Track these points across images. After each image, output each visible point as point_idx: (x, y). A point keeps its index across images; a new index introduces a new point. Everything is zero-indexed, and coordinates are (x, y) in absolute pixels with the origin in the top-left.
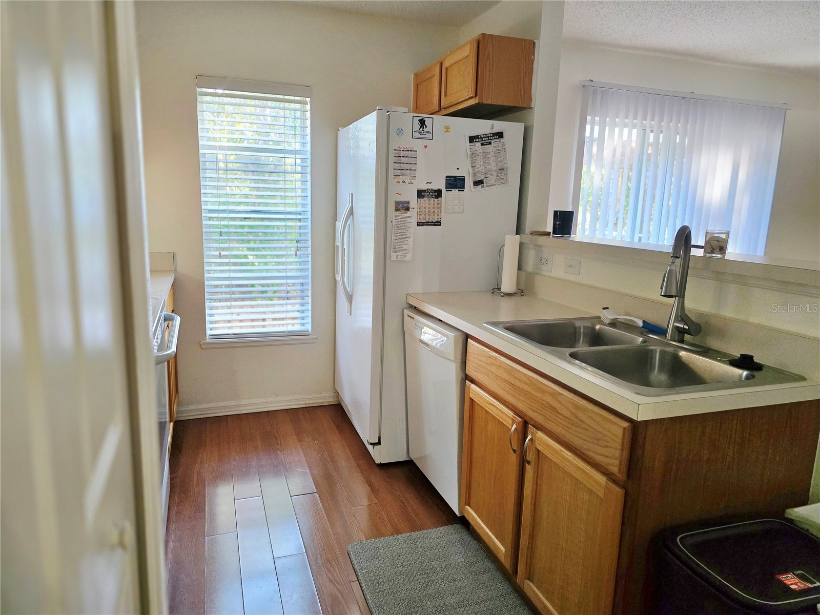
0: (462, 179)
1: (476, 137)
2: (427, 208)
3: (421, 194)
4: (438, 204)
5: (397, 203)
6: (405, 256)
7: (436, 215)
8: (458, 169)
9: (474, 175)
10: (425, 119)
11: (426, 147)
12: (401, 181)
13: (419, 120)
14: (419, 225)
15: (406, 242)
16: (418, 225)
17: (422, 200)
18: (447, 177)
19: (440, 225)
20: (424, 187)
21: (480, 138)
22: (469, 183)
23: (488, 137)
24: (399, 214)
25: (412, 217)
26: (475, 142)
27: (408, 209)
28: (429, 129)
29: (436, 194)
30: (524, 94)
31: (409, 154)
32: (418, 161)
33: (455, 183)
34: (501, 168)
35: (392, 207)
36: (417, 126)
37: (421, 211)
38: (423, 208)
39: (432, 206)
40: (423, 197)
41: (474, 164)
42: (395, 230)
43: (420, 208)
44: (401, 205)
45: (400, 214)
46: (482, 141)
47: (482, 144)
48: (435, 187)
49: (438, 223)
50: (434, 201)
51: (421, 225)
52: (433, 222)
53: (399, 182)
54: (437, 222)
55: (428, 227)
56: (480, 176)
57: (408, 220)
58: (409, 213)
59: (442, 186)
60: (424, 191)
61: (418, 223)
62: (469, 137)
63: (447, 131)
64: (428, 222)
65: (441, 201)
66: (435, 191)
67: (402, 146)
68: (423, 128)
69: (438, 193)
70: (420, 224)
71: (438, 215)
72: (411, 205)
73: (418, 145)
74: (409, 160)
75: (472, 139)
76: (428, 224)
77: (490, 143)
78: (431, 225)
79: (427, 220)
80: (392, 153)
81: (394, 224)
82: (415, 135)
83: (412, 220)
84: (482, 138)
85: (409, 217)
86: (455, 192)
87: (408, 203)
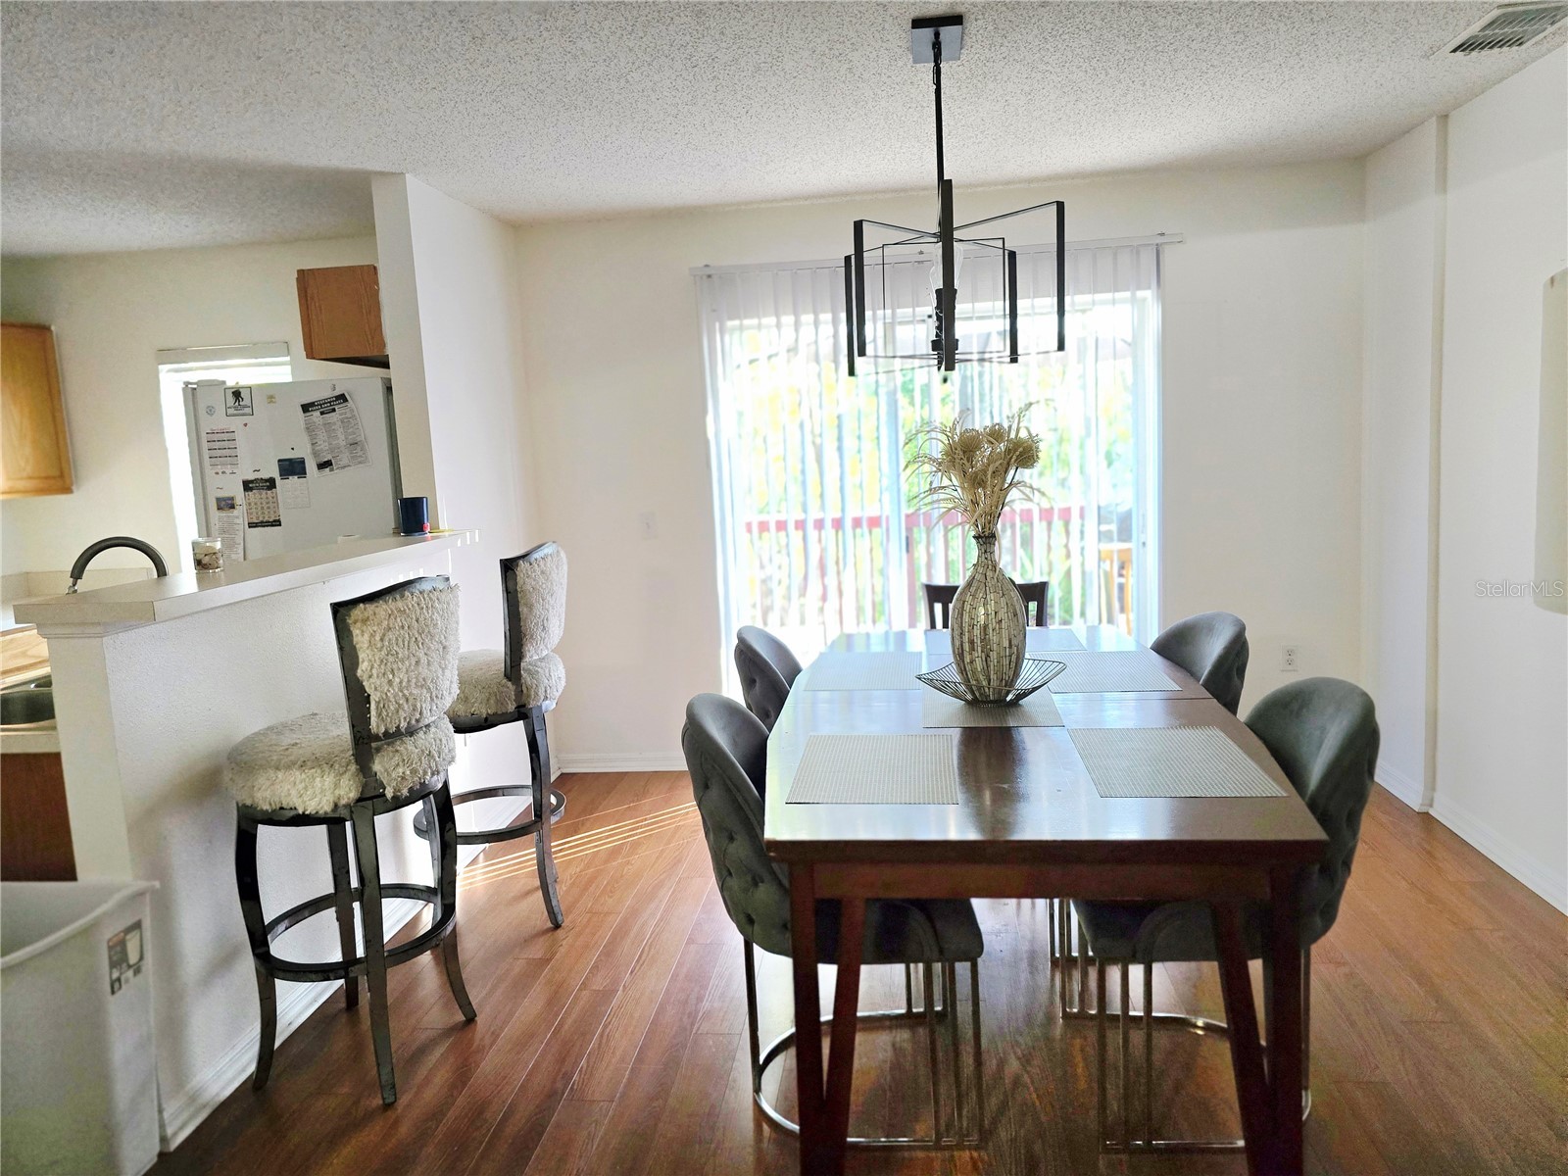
0: (302, 462)
1: (312, 404)
2: (259, 504)
3: (247, 486)
4: (273, 498)
5: (218, 500)
7: (272, 512)
8: (293, 449)
9: (315, 454)
10: (241, 390)
11: (246, 425)
12: (220, 472)
13: (233, 393)
14: (252, 527)
15: (234, 549)
16: (249, 527)
17: (250, 493)
18: (279, 461)
19: (280, 525)
20: (251, 477)
21: (317, 405)
22: (311, 466)
23: (330, 402)
24: (223, 514)
25: (240, 516)
26: (311, 410)
27: (232, 507)
28: (246, 401)
29: (268, 484)
30: (373, 338)
31: (225, 436)
32: (238, 443)
33: (292, 468)
34: (351, 441)
35: (213, 505)
36: (231, 400)
37: (251, 509)
38: (253, 504)
39: (264, 501)
40: (251, 489)
41: (315, 441)
43: (250, 504)
44: (224, 503)
46: (321, 408)
47: (322, 413)
48: (266, 476)
49: (277, 523)
50: (267, 494)
51: (254, 527)
52: (269, 522)
53: (217, 473)
54: (275, 521)
55: (263, 528)
56: (325, 457)
57: (237, 521)
58: (235, 512)
59: (274, 473)
60: (252, 482)
61: (248, 524)
62: (302, 406)
63: (271, 402)
64: (262, 522)
65: (276, 493)
66: (266, 481)
67: (215, 428)
68: (239, 402)
69: (271, 484)
70: (252, 525)
71: (275, 512)
72: (237, 502)
73: (235, 423)
74: (226, 444)
75: (305, 408)
76: (263, 524)
77: (334, 410)
78: (267, 526)
79: (261, 519)
80: (204, 438)
81: (217, 527)
82: (230, 411)
83: (240, 521)
84: (321, 405)
85: (237, 517)
86: (294, 479)
87: (232, 499)
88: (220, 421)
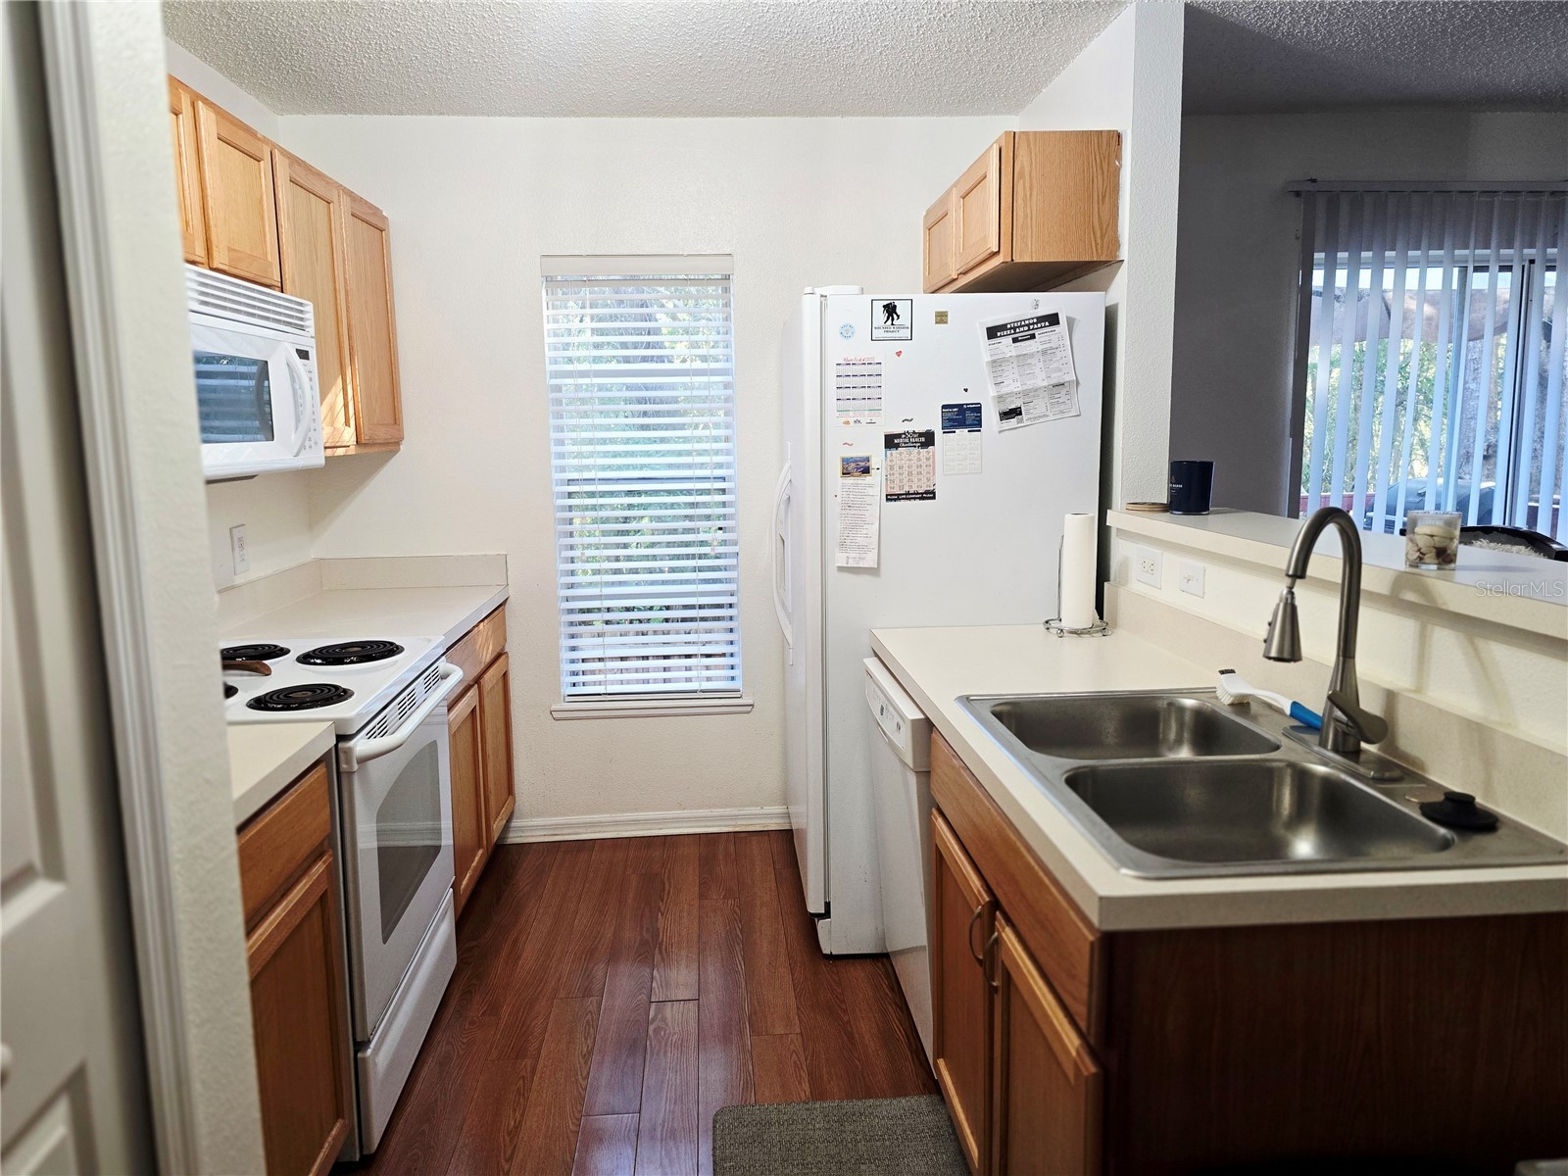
0: (977, 409)
1: (1003, 327)
2: (906, 468)
3: (891, 442)
4: (928, 459)
5: (846, 461)
6: (864, 558)
7: (924, 480)
8: (966, 390)
9: (1001, 399)
10: (896, 303)
11: (899, 354)
12: (852, 420)
13: (884, 306)
14: (891, 500)
15: (865, 532)
16: (887, 500)
17: (894, 451)
18: (944, 407)
19: (934, 498)
20: (898, 428)
21: (1010, 329)
22: (990, 416)
23: (1028, 325)
24: (850, 480)
25: (875, 484)
26: (1001, 336)
27: (866, 471)
28: (904, 320)
29: (923, 439)
30: (1102, 239)
31: (866, 370)
32: (883, 381)
33: (962, 417)
34: (1055, 382)
35: (834, 468)
36: (880, 315)
37: (893, 474)
38: (896, 468)
39: (914, 463)
40: (897, 446)
41: (1000, 380)
42: (843, 512)
43: (892, 468)
44: (853, 465)
45: (852, 482)
46: (1015, 333)
47: (1015, 340)
48: (923, 429)
49: (930, 495)
50: (919, 453)
51: (895, 500)
52: (918, 494)
53: (848, 423)
54: (927, 492)
55: (908, 502)
56: (1012, 402)
57: (870, 491)
58: (868, 479)
59: (935, 424)
60: (899, 436)
61: (887, 495)
62: (987, 329)
63: (942, 322)
64: (908, 493)
65: (934, 452)
66: (921, 435)
67: (851, 357)
68: (893, 320)
69: (928, 439)
70: (891, 498)
71: (928, 479)
72: (874, 464)
73: (883, 352)
74: (865, 381)
75: (993, 333)
76: (908, 496)
77: (1033, 337)
78: (915, 499)
79: (906, 489)
80: (832, 371)
81: (839, 499)
82: (877, 334)
83: (876, 491)
84: (1015, 328)
85: (871, 486)
86: (962, 433)
87: (868, 459)
88: (861, 348)
